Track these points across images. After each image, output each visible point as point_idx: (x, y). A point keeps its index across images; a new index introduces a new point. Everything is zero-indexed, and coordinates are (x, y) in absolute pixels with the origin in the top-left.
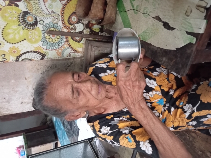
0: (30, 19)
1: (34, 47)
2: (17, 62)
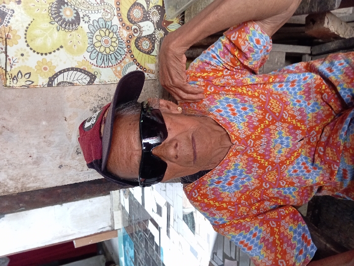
0: (68, 13)
2: (49, 88)
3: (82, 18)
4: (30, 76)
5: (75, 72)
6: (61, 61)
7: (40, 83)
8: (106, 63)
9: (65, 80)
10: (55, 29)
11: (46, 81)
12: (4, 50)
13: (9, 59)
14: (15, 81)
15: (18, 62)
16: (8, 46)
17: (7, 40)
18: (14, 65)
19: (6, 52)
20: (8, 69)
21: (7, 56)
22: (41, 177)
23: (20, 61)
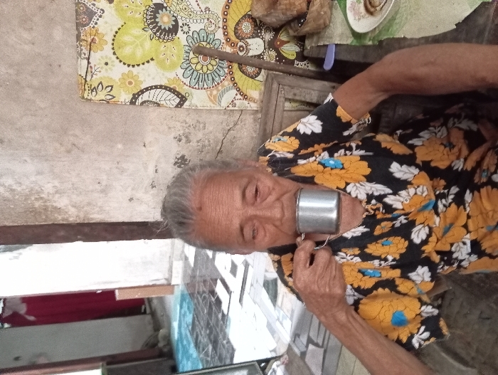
0: (166, 19)
1: (166, 77)
2: (131, 106)
3: (181, 27)
4: (111, 90)
5: (164, 91)
6: (150, 75)
7: (122, 99)
8: (200, 83)
9: (151, 99)
10: (148, 37)
11: (128, 97)
12: (87, 56)
13: (91, 67)
14: (94, 93)
15: (100, 72)
16: (92, 52)
17: (92, 44)
18: (96, 74)
19: (88, 59)
20: (88, 78)
21: (89, 63)
22: (107, 208)
23: (103, 71)
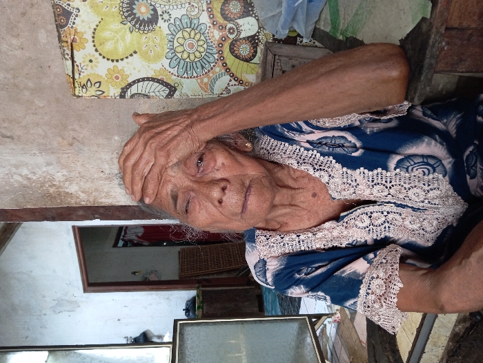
0: (143, 9)
2: (121, 99)
3: (161, 15)
4: (100, 85)
7: (111, 94)
8: (189, 72)
9: (140, 92)
10: (128, 30)
12: (70, 56)
13: (77, 66)
14: (84, 90)
17: (74, 44)
18: (83, 72)
